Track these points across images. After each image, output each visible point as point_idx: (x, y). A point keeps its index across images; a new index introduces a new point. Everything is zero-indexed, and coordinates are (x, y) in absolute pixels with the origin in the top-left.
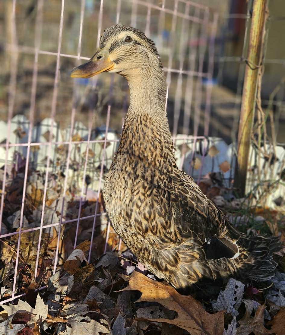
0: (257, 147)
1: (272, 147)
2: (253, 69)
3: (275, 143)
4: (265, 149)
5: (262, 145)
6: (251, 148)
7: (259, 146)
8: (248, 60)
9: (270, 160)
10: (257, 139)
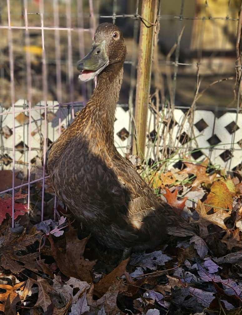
0: (155, 113)
1: (171, 110)
2: (148, 27)
3: (173, 105)
4: (163, 114)
5: (160, 109)
6: (149, 112)
7: (157, 111)
8: (142, 17)
9: (168, 125)
10: (155, 104)
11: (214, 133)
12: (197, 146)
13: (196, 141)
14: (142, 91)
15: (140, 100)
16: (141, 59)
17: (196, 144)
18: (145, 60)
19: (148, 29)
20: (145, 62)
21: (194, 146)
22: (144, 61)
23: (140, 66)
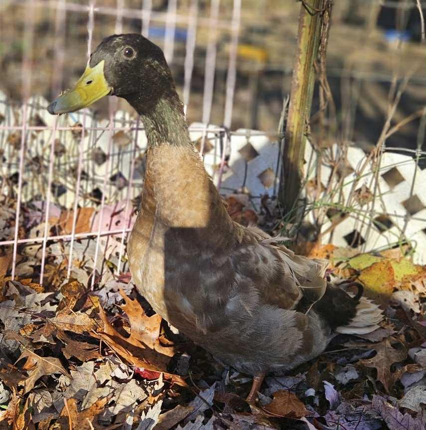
2: (312, 15)
11: (414, 194)
12: (384, 210)
13: (382, 202)
14: (297, 113)
15: (293, 127)
16: (298, 63)
17: (383, 206)
18: (305, 66)
19: (312, 19)
20: (304, 69)
21: (378, 209)
22: (303, 67)
23: (296, 74)
